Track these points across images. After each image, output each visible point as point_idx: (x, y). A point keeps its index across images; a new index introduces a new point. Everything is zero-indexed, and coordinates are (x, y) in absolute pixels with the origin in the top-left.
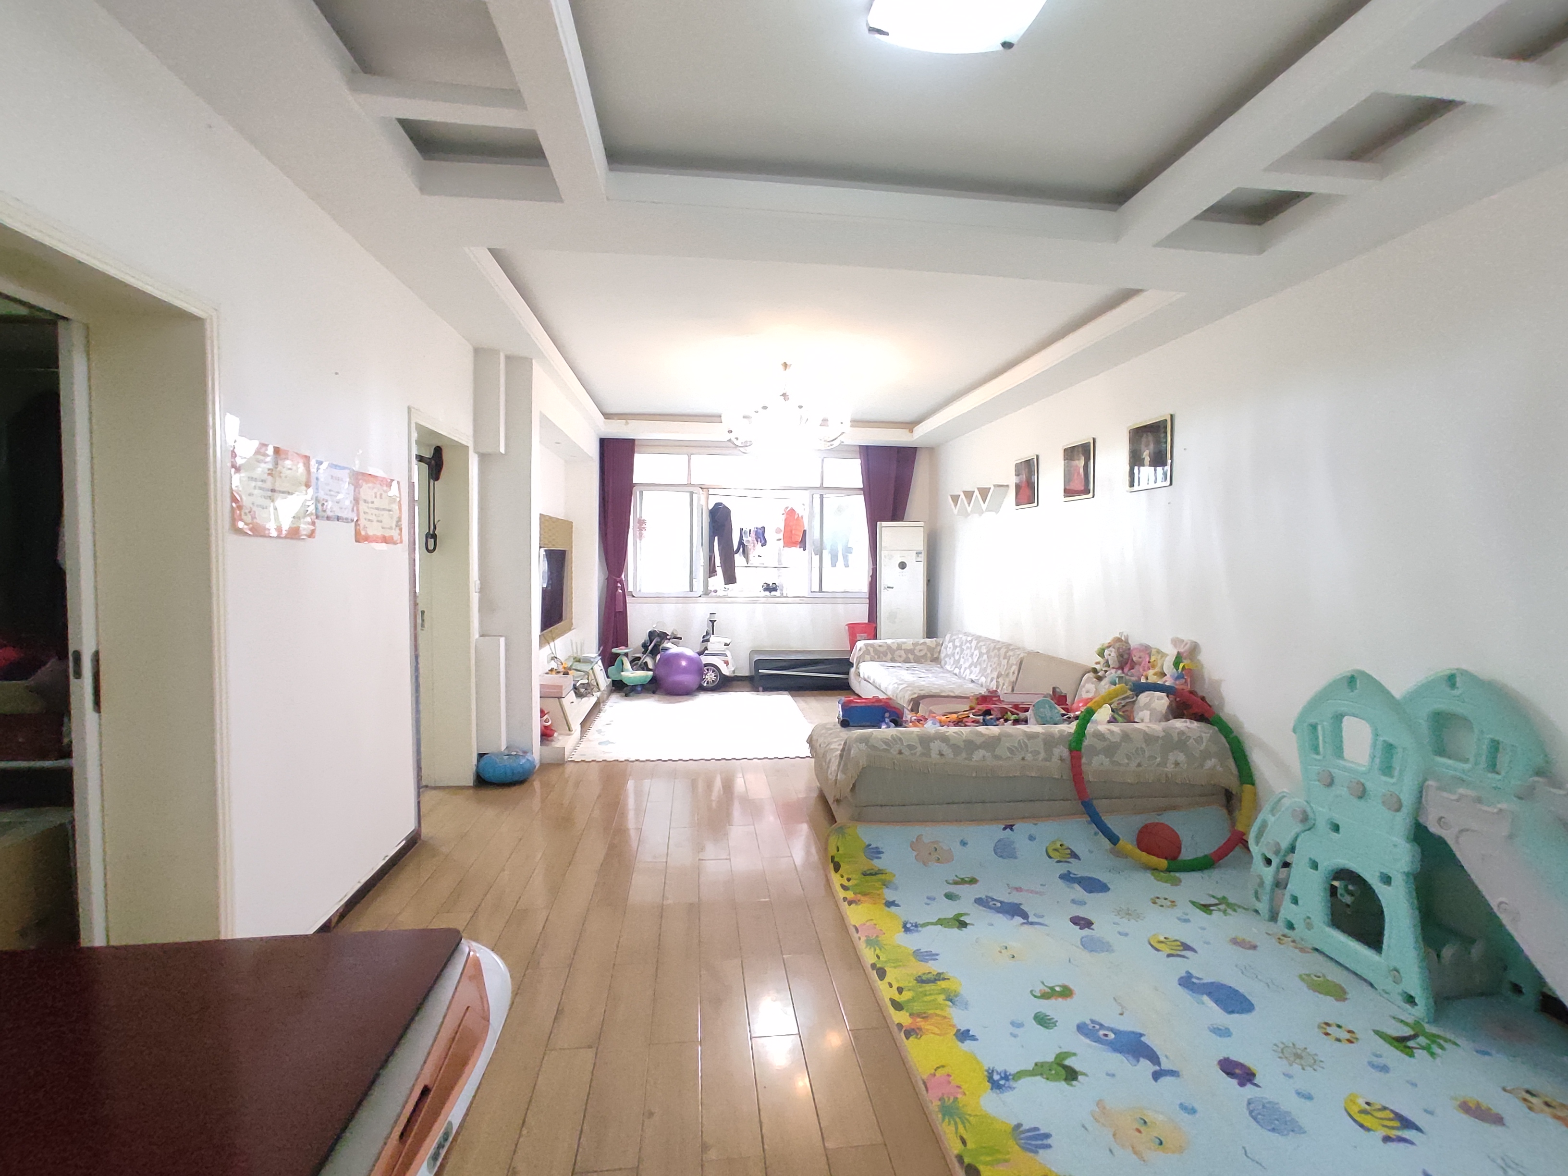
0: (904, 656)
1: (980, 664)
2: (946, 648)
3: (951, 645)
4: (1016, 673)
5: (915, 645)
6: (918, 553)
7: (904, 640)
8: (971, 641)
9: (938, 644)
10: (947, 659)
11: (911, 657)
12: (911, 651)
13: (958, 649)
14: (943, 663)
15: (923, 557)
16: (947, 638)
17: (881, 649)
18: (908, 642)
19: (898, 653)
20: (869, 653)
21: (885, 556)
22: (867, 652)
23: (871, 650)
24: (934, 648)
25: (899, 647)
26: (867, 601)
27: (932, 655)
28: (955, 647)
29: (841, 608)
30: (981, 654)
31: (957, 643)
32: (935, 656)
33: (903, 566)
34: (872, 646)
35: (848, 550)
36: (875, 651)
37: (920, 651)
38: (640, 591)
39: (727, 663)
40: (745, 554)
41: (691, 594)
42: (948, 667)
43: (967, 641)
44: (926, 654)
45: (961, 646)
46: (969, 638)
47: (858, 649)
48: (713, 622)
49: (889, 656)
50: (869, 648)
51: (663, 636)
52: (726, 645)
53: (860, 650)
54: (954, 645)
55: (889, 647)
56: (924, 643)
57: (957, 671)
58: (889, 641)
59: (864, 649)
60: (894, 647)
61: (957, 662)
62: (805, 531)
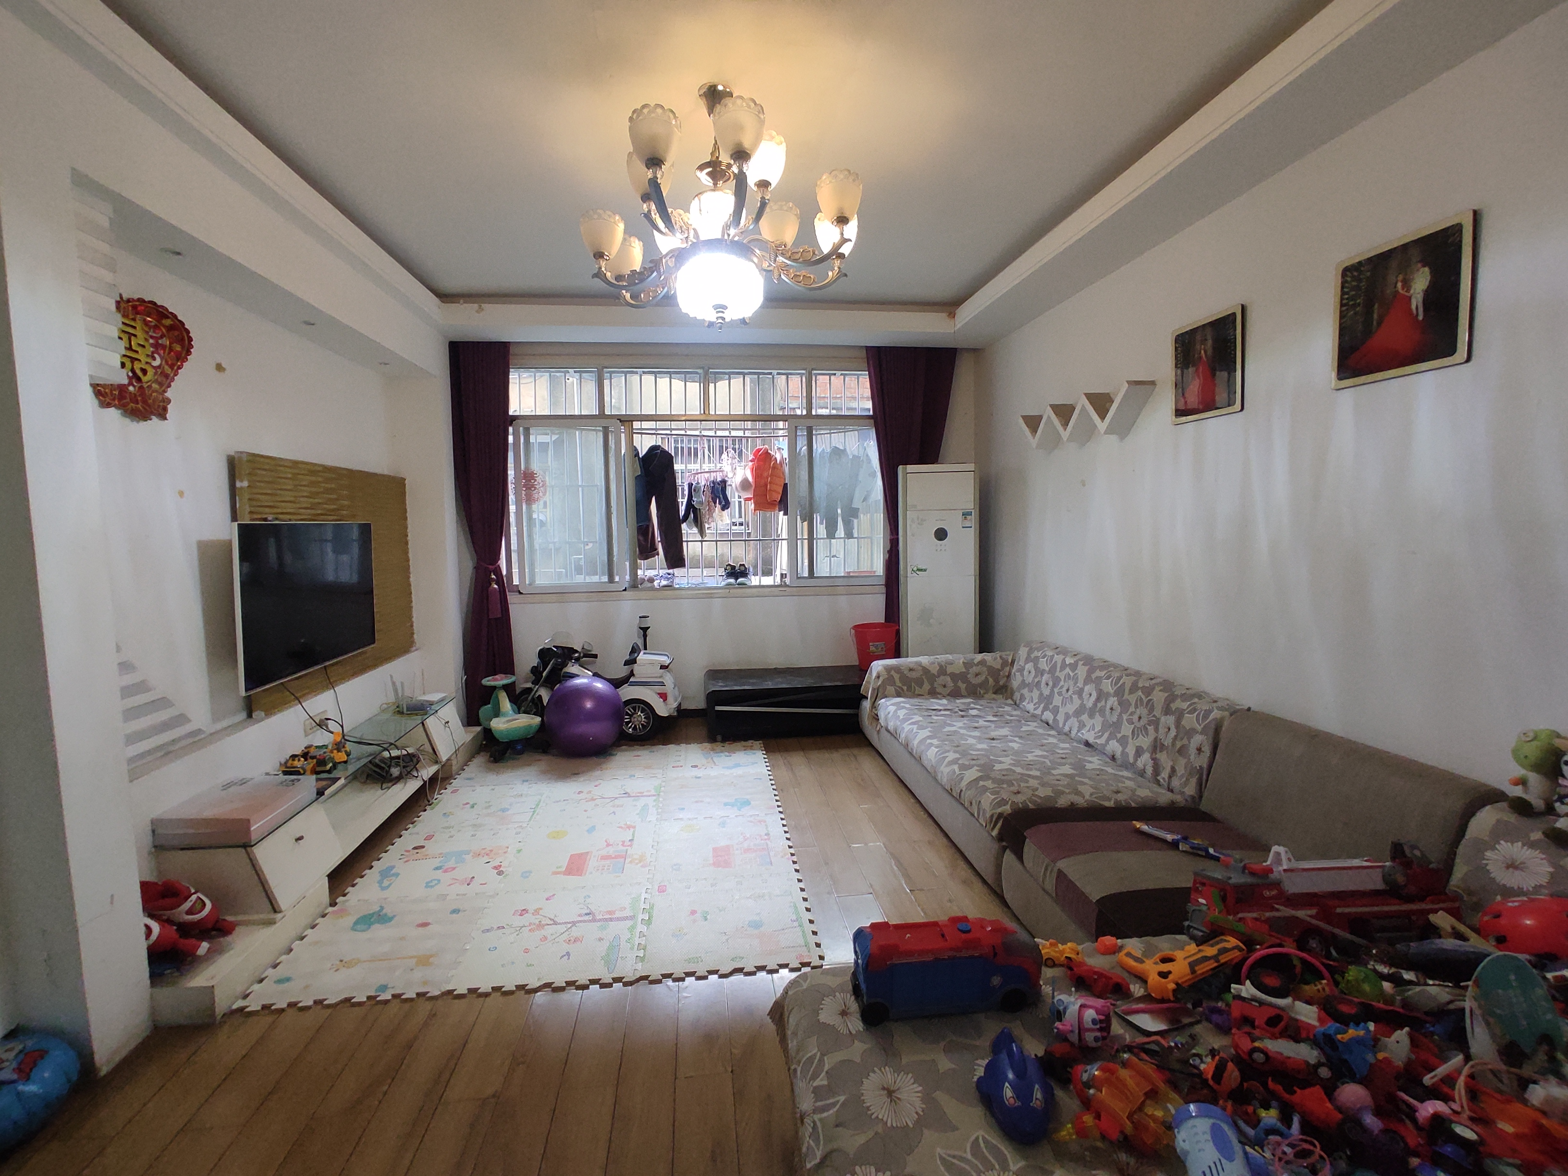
0: (950, 684)
1: (1102, 711)
2: (1021, 670)
3: (1029, 666)
4: (1207, 750)
5: (968, 665)
6: (966, 515)
7: (949, 657)
8: (1074, 667)
9: (1005, 663)
10: (1025, 691)
11: (963, 686)
12: (963, 677)
13: (1046, 677)
14: (1017, 696)
15: (973, 521)
16: (1023, 652)
17: (914, 675)
18: (957, 660)
19: (942, 679)
20: (893, 683)
21: (913, 521)
22: (890, 680)
23: (897, 677)
24: (999, 670)
25: (942, 671)
26: (883, 589)
27: (997, 681)
28: (1040, 672)
29: (843, 601)
30: (1101, 695)
31: (1043, 664)
32: (1001, 683)
33: (941, 534)
34: (897, 669)
35: (851, 514)
36: (904, 679)
37: (977, 675)
38: (530, 585)
39: (663, 696)
40: (698, 523)
41: (612, 587)
42: (1030, 707)
43: (1064, 666)
44: (986, 681)
45: (1052, 671)
46: (1069, 661)
47: (874, 674)
48: (645, 630)
49: (927, 686)
50: (893, 673)
51: (567, 654)
52: (662, 667)
53: (878, 677)
54: (1036, 668)
55: (926, 671)
56: (982, 663)
57: (1048, 716)
58: (924, 660)
59: (884, 675)
60: (934, 670)
61: (1046, 701)
62: (786, 485)
